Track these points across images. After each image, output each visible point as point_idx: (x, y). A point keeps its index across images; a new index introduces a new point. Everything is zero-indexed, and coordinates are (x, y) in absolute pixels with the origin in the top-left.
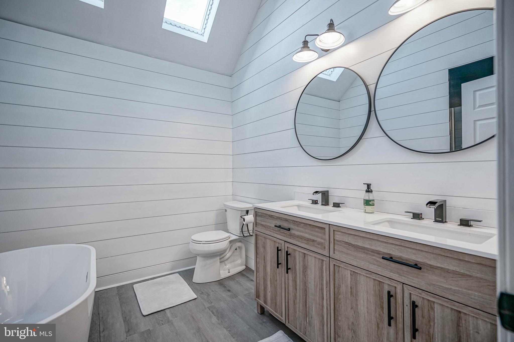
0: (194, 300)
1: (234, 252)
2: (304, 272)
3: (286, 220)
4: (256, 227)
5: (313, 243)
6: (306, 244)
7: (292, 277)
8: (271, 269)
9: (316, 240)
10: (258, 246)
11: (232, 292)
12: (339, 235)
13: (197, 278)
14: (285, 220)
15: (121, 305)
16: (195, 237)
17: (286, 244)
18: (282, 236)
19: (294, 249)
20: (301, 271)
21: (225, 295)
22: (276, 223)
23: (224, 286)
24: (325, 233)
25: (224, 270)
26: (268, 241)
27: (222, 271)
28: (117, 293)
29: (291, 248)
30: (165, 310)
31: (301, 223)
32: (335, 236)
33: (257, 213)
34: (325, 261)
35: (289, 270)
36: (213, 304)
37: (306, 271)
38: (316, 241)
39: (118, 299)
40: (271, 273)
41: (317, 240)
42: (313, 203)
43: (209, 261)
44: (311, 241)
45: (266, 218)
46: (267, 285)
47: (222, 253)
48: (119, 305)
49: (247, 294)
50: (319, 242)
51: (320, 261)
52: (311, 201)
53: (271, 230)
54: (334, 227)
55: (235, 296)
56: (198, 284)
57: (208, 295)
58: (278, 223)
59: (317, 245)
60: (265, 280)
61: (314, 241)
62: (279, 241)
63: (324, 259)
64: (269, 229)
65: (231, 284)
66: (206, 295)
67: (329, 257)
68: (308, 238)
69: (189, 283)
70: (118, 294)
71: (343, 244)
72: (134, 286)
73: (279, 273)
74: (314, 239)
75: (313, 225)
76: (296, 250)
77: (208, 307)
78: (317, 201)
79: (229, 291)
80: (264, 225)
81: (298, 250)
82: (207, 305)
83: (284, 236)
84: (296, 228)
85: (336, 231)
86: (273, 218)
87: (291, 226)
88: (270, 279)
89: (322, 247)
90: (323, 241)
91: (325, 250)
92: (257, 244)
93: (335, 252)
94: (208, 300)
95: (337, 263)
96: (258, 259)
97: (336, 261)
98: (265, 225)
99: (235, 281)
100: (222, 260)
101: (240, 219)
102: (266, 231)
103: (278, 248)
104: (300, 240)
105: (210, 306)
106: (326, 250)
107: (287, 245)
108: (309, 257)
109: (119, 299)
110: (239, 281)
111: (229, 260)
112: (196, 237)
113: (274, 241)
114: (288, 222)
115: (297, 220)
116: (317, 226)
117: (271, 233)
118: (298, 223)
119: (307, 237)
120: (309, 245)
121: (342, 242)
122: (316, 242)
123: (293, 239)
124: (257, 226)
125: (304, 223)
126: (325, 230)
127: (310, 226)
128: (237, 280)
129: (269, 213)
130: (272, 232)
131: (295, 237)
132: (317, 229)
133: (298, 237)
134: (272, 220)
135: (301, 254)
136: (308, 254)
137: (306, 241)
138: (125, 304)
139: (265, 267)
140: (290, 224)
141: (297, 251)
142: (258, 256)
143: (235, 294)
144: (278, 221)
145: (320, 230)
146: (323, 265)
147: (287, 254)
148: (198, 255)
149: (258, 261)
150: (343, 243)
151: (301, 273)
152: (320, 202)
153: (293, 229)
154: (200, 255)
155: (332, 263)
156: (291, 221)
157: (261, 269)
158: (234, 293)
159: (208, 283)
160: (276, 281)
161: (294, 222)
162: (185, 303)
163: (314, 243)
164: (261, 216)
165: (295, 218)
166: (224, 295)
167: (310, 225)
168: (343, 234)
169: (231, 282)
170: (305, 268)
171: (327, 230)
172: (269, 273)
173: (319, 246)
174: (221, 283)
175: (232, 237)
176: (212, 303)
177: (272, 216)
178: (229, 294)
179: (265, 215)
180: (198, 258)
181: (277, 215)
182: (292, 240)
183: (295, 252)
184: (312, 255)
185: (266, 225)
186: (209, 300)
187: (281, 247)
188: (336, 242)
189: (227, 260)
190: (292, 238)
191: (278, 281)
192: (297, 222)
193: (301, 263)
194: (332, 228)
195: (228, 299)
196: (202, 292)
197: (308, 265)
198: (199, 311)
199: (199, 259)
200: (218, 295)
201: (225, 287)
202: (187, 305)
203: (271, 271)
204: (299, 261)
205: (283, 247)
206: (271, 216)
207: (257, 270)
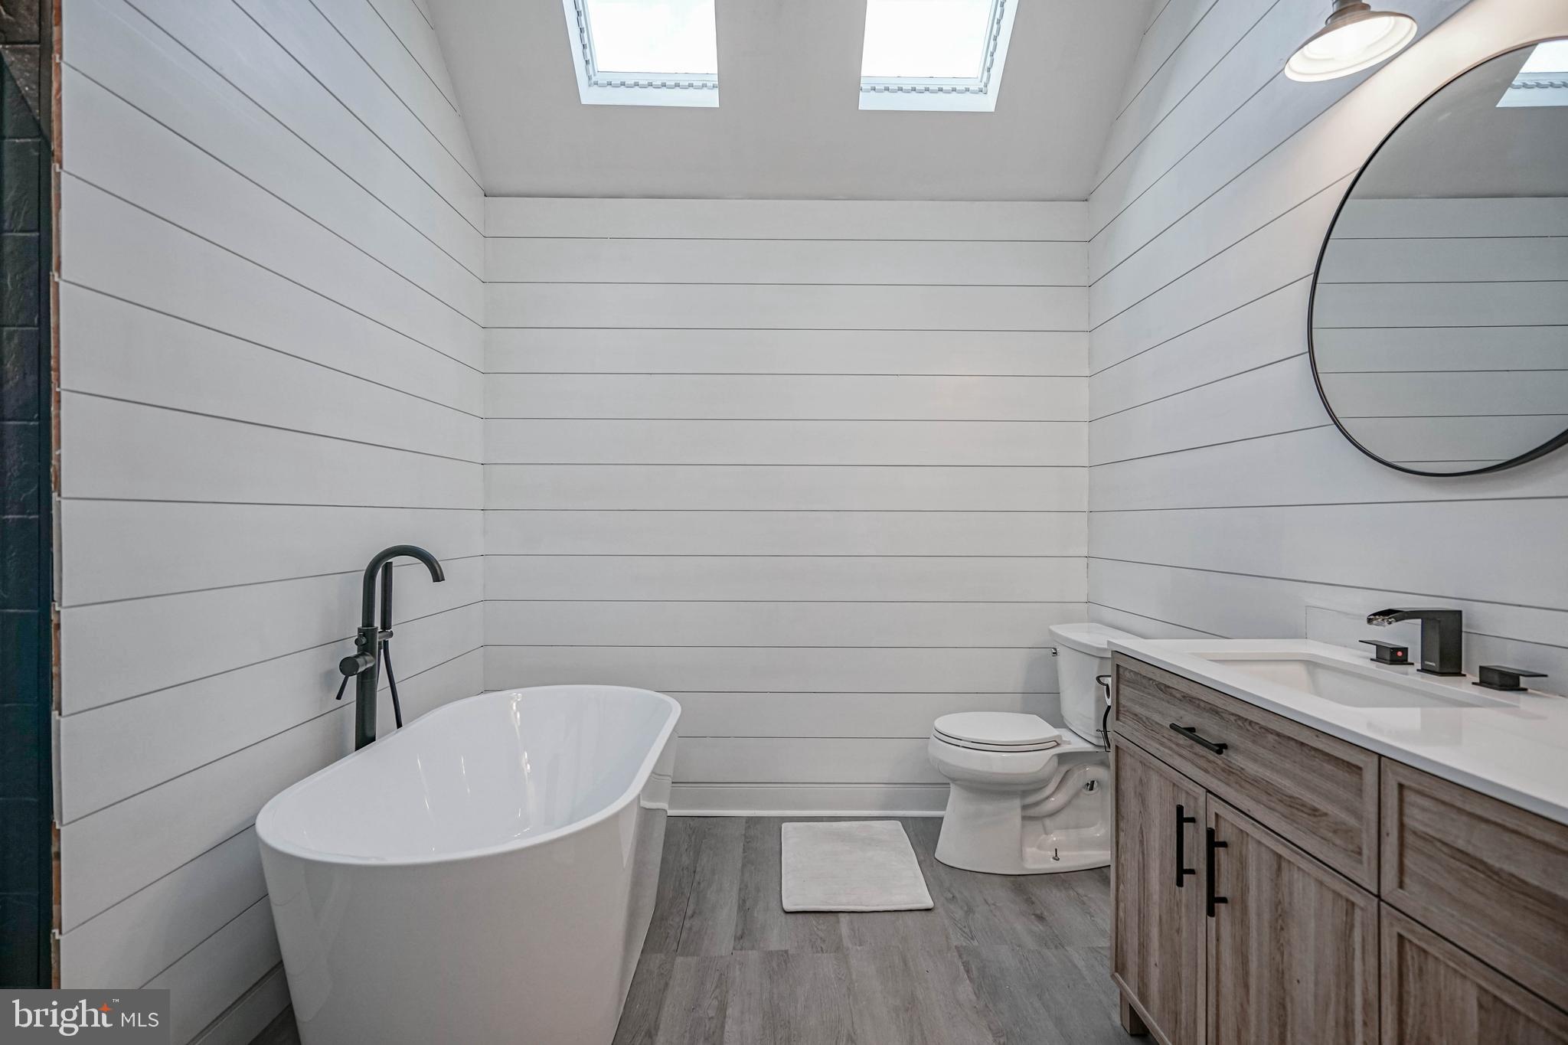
0: (923, 913)
1: (1077, 795)
2: (1276, 929)
3: (1215, 711)
4: (1117, 719)
5: (1314, 822)
6: (1286, 817)
7: (1234, 937)
8: (1161, 884)
9: (1325, 811)
10: (1123, 787)
11: (1051, 927)
12: (1424, 810)
13: (950, 849)
14: (1211, 708)
15: (744, 866)
16: (944, 724)
17: (1211, 801)
18: (1200, 768)
19: (1241, 830)
20: (1266, 924)
21: (1022, 927)
22: (1181, 718)
23: (1030, 898)
24: (1361, 790)
25: (1039, 847)
26: (1155, 778)
27: (1034, 849)
28: (743, 832)
29: (1228, 821)
30: (840, 915)
31: (1268, 730)
32: (1408, 810)
33: (1121, 670)
34: (1362, 909)
35: (1221, 908)
36: (975, 943)
37: (1282, 929)
38: (1326, 814)
39: (741, 850)
40: (1161, 898)
41: (1330, 813)
42: (1379, 659)
43: (988, 807)
44: (1302, 811)
45: (1149, 694)
46: (1148, 935)
47: (1031, 787)
48: (739, 865)
49: (1102, 948)
50: (1336, 823)
51: (1342, 903)
52: (1372, 652)
53: (1165, 740)
54: (1400, 770)
55: (1057, 941)
56: (948, 869)
57: (970, 911)
58: (1188, 719)
59: (1330, 835)
60: (1144, 917)
61: (1314, 812)
62: (1191, 786)
63: (1358, 898)
64: (1158, 736)
65: (1054, 898)
66: (962, 908)
67: (1378, 896)
68: (1291, 797)
69: (922, 858)
70: (745, 835)
71: (1443, 856)
72: (784, 825)
73: (1187, 906)
74: (1318, 806)
75: (1311, 747)
76: (1248, 834)
77: (956, 947)
78: (1400, 654)
79: (1040, 918)
80: (1141, 718)
81: (1253, 835)
82: (957, 940)
83: (1206, 771)
84: (1249, 745)
85: (1410, 788)
86: (1171, 695)
87: (1231, 736)
88: (1158, 918)
89: (1350, 847)
90: (1352, 821)
91: (1361, 862)
92: (1121, 780)
93: (1407, 880)
94: (965, 927)
95: (1413, 932)
96: (1122, 834)
97: (1408, 922)
98: (1144, 719)
99: (1071, 892)
100: (1031, 812)
101: (1098, 689)
102: (1149, 741)
103: (1180, 809)
104: (1264, 798)
105: (964, 944)
106: (1366, 865)
107: (1216, 806)
108: (1296, 876)
109: (744, 849)
110: (1085, 899)
111: (1061, 818)
112: (947, 723)
113: (1174, 784)
114: (1222, 718)
115: (1250, 718)
116: (1327, 751)
117: (1162, 749)
118: (1257, 727)
119: (1289, 792)
120: (1296, 825)
121: (1438, 844)
122: (1324, 818)
123: (1238, 787)
124: (1121, 718)
125: (1278, 734)
126: (1361, 776)
127: (1302, 750)
128: (1081, 891)
129: (1158, 677)
130: (1166, 747)
131: (1243, 783)
132: (1330, 767)
133: (1255, 782)
134: (1168, 702)
135: (1266, 856)
136: (1293, 864)
137: (1285, 804)
138: (753, 868)
139: (1143, 869)
140: (1227, 728)
141: (1250, 839)
142: (1122, 825)
143: (1057, 936)
144: (1186, 711)
145: (1342, 774)
146: (1352, 927)
147: (1213, 842)
148: (954, 780)
149: (1122, 840)
150: (1445, 849)
151: (1266, 930)
152: (1415, 654)
153: (1236, 749)
154: (958, 782)
155: (1391, 925)
156: (1232, 718)
157: (1131, 874)
158: (1053, 932)
159: (980, 875)
160: (1178, 931)
161: (1240, 723)
162: (896, 913)
163: (1315, 820)
164: (1131, 683)
165: (1246, 706)
166: (1019, 927)
167: (1302, 744)
168: (1442, 808)
169: (1054, 891)
170: (1281, 917)
171: (1370, 777)
172: (1156, 897)
173: (1338, 842)
174: (1021, 884)
175: (1069, 743)
176: (973, 940)
177: (1169, 687)
178: (1038, 927)
179: (1144, 681)
180: (952, 790)
181: (1183, 687)
182: (1232, 790)
183: (1245, 842)
184: (1307, 870)
185: (1147, 718)
186: (969, 927)
187: (1196, 812)
188: (1410, 839)
189: (1052, 814)
190: (1234, 785)
191: (1184, 934)
192: (1251, 722)
193: (1267, 886)
194: (1390, 774)
195: (1030, 943)
196: (953, 897)
197: (1290, 904)
198: (927, 949)
199: (954, 792)
200: (999, 920)
201: (1030, 901)
202: (900, 921)
203: (1161, 892)
204: (1259, 880)
205: (1202, 812)
206: (1165, 688)
207: (1120, 873)
